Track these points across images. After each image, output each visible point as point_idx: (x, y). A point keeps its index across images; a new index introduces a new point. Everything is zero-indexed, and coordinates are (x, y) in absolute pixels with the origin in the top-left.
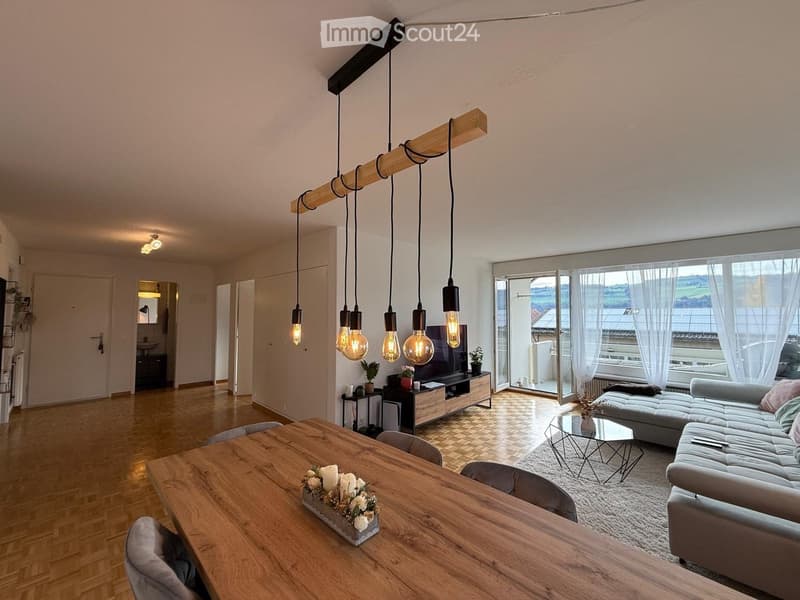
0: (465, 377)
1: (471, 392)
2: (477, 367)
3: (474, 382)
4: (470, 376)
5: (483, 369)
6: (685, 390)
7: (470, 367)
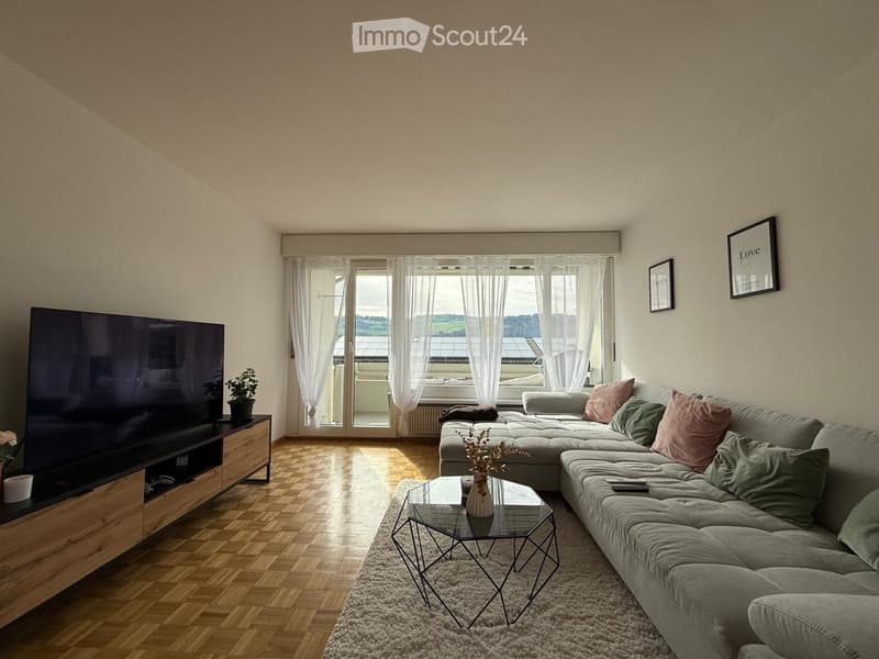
0: (214, 432)
1: (224, 464)
2: (242, 407)
3: (232, 443)
4: (226, 428)
5: (256, 411)
6: (518, 407)
7: (227, 410)
